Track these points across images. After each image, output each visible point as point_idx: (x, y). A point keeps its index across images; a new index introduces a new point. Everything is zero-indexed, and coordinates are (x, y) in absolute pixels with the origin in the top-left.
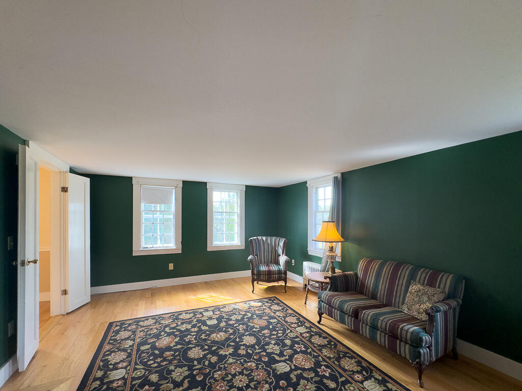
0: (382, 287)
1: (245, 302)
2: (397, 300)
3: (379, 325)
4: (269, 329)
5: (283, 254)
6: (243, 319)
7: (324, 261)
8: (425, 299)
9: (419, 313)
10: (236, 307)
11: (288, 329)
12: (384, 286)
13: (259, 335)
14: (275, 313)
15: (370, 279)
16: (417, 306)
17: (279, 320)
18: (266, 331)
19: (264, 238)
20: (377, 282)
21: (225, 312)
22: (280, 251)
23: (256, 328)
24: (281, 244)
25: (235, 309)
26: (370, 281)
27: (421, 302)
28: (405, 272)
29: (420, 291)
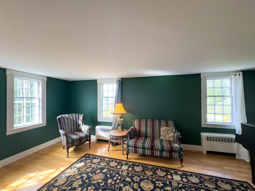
0: (149, 131)
1: (70, 167)
2: (157, 135)
3: (165, 149)
4: (109, 178)
5: (83, 124)
6: (83, 181)
7: (113, 124)
8: (170, 132)
9: (169, 138)
10: (67, 175)
11: (119, 171)
12: (150, 130)
13: (109, 186)
14: (99, 165)
15: (143, 128)
16: (168, 135)
17: (108, 169)
18: (109, 181)
19: (67, 116)
20: (146, 129)
21: (63, 185)
22: (80, 122)
23: (102, 183)
24: (81, 118)
25: (68, 177)
26: (143, 130)
27: (168, 134)
28: (157, 123)
29: (166, 129)
